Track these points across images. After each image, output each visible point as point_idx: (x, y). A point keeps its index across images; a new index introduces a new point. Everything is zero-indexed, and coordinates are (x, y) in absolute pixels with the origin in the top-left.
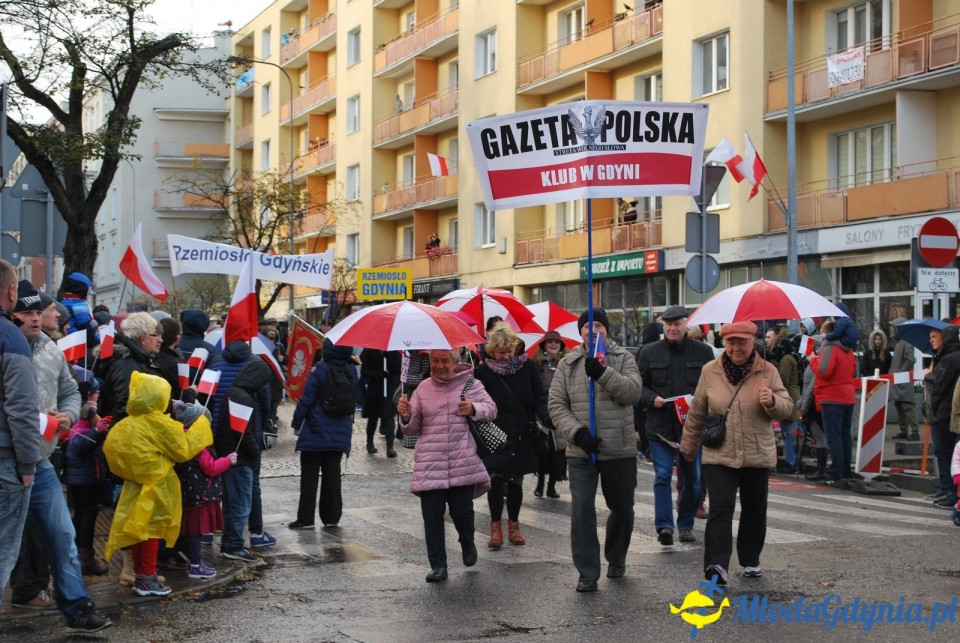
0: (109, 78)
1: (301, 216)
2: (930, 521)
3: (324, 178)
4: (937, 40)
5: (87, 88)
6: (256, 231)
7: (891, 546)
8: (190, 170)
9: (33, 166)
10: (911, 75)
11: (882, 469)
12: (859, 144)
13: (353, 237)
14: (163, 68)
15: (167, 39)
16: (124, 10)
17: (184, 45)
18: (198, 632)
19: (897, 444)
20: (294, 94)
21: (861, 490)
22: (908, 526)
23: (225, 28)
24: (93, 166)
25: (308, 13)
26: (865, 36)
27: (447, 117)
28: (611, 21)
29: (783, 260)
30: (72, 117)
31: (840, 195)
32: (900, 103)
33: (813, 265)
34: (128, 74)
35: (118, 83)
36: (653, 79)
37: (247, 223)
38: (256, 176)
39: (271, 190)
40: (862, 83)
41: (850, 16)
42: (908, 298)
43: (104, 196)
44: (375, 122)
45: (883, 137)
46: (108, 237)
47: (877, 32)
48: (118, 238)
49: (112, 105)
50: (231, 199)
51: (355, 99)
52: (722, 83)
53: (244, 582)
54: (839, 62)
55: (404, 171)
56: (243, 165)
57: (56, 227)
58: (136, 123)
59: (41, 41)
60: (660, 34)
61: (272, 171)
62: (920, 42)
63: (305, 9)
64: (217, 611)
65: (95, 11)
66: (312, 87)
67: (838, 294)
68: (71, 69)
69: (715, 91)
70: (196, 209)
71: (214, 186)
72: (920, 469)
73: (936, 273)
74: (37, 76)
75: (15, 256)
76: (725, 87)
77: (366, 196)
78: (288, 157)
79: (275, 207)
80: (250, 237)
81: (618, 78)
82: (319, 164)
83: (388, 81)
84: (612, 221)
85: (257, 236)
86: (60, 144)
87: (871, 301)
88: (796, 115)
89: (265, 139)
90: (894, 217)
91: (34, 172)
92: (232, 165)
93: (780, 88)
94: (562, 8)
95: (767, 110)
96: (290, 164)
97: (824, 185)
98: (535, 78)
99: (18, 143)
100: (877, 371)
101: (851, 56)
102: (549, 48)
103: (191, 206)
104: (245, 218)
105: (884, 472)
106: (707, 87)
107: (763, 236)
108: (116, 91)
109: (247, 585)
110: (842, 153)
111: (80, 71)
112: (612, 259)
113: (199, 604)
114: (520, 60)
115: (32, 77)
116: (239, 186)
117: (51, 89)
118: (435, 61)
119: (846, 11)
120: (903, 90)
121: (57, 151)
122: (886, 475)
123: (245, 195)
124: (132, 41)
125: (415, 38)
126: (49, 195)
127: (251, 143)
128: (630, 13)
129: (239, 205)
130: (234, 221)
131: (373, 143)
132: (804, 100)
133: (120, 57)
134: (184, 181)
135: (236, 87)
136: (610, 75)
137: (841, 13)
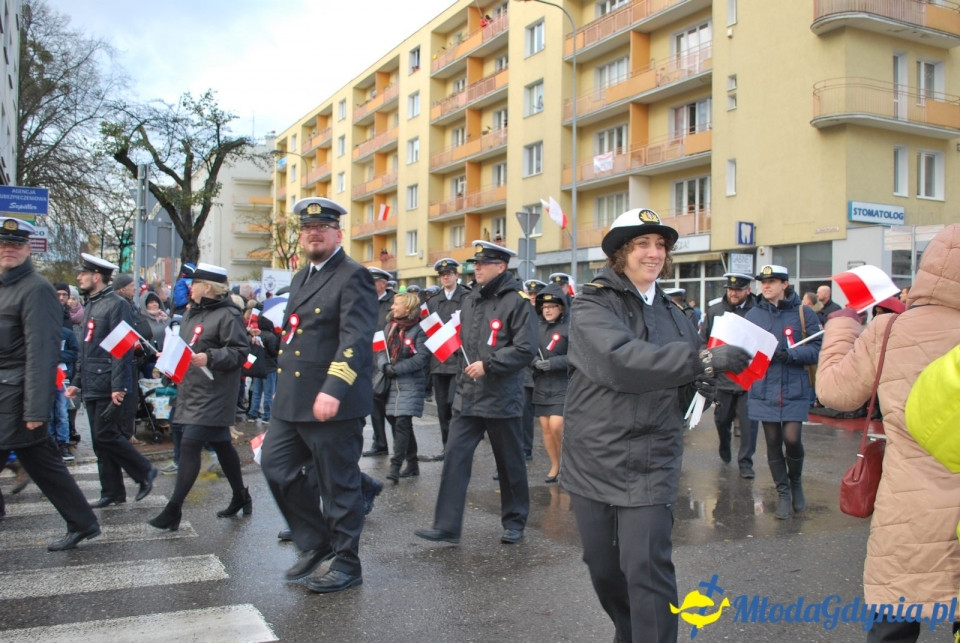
0: (206, 161)
4: (651, 149)
5: (194, 167)
8: (251, 211)
9: (164, 209)
10: (638, 168)
12: (610, 204)
14: (235, 156)
15: (238, 140)
16: (215, 124)
17: (248, 144)
20: (309, 171)
23: (270, 135)
24: (197, 209)
25: (317, 127)
26: (613, 147)
27: (392, 185)
28: (480, 135)
30: (186, 182)
32: (632, 183)
33: (585, 267)
34: (217, 159)
36: (502, 167)
38: (288, 215)
39: (295, 223)
40: (611, 171)
41: (606, 136)
43: (203, 225)
44: (353, 186)
46: (207, 248)
47: (620, 144)
48: (212, 247)
49: (207, 176)
50: (274, 227)
51: (342, 174)
52: (538, 169)
54: (600, 159)
55: (368, 215)
56: (281, 209)
58: (220, 186)
60: (506, 143)
62: (642, 150)
63: (315, 125)
65: (198, 125)
68: (185, 156)
69: (535, 173)
70: (255, 232)
71: (265, 221)
74: (167, 159)
75: (155, 257)
76: (540, 171)
77: (347, 227)
81: (484, 165)
83: (360, 165)
86: (179, 197)
88: (577, 188)
89: (293, 194)
91: (165, 212)
92: (275, 209)
93: (569, 173)
94: (454, 128)
95: (562, 184)
97: (591, 225)
98: (440, 164)
99: (156, 196)
101: (606, 156)
102: (447, 148)
103: (252, 230)
104: (282, 238)
106: (531, 171)
107: (559, 251)
108: (210, 168)
110: (601, 208)
111: (190, 158)
114: (431, 155)
115: (164, 160)
116: (278, 220)
117: (174, 166)
118: (385, 154)
119: (603, 133)
120: (634, 175)
121: (177, 200)
123: (281, 226)
124: (219, 141)
125: (375, 142)
126: (173, 224)
127: (285, 197)
128: (490, 131)
129: (278, 231)
131: (352, 198)
132: (582, 179)
133: (212, 150)
134: (248, 217)
135: (277, 167)
136: (478, 164)
137: (601, 134)
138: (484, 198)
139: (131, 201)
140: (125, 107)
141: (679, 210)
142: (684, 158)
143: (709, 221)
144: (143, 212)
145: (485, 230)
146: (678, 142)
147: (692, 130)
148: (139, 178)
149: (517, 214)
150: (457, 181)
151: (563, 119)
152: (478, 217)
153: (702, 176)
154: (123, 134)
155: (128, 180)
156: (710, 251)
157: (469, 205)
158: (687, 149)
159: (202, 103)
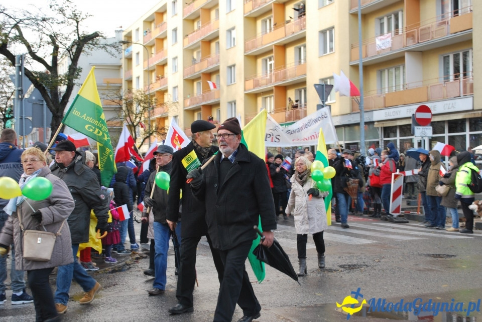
0: (69, 51)
1: (153, 109)
2: (421, 233)
3: (163, 92)
4: (422, 30)
5: (59, 56)
6: (134, 115)
7: (404, 244)
8: (105, 89)
9: (37, 89)
10: (412, 45)
11: (401, 211)
12: (390, 74)
13: (176, 117)
14: (92, 46)
15: (94, 34)
16: (75, 21)
17: (101, 36)
18: (110, 286)
19: (407, 201)
20: (149, 56)
21: (392, 220)
22: (412, 236)
24: (63, 89)
25: (155, 22)
26: (391, 29)
27: (215, 65)
28: (284, 24)
29: (358, 124)
30: (54, 68)
31: (382, 96)
32: (407, 56)
33: (371, 126)
34: (77, 49)
35: (73, 53)
36: (302, 48)
37: (130, 112)
38: (134, 91)
39: (140, 98)
40: (391, 49)
41: (385, 20)
42: (411, 139)
44: (184, 68)
45: (400, 71)
47: (397, 27)
49: (70, 62)
50: (124, 101)
51: (175, 58)
52: (331, 49)
53: (130, 265)
54: (381, 40)
55: (197, 88)
56: (128, 87)
57: (47, 115)
58: (80, 70)
59: (39, 36)
60: (305, 29)
61: (140, 90)
62: (415, 31)
63: (154, 20)
64: (119, 277)
65: (62, 22)
66: (157, 53)
67: (382, 138)
68: (53, 47)
69: (328, 52)
70: (108, 106)
71: (116, 96)
72: (417, 211)
73: (423, 129)
74: (38, 50)
75: (31, 127)
76: (332, 51)
77: (181, 100)
78: (147, 84)
79: (142, 105)
80: (131, 118)
81: (287, 47)
82: (161, 86)
83: (189, 50)
84: (286, 109)
85: (134, 117)
86: (48, 79)
87: (395, 141)
88: (363, 63)
89: (137, 76)
90: (405, 105)
91: (38, 92)
92: (123, 87)
93: (356, 51)
94: (263, 19)
95: (351, 60)
96: (147, 87)
97: (375, 92)
98: (252, 48)
99: (30, 79)
100: (398, 170)
101: (386, 37)
102: (258, 35)
103: (106, 105)
104: (129, 110)
105: (402, 213)
106: (325, 51)
107: (350, 114)
108: (72, 56)
109: (131, 266)
110: (383, 78)
111: (56, 48)
112: (286, 124)
113: (111, 274)
114: (246, 41)
115: (35, 51)
116: (127, 96)
117: (44, 56)
118: (209, 41)
119: (383, 18)
120: (408, 51)
121: (47, 82)
122: (403, 214)
123: (129, 100)
124: (78, 35)
125: (201, 32)
126: (44, 101)
128: (292, 20)
129: (127, 104)
130: (124, 111)
131: (184, 77)
132: (366, 56)
133: (74, 42)
134: (103, 94)
135: (124, 54)
136: (283, 47)
137: (381, 19)
138: (289, 74)
139: (11, 84)
140: (4, 10)
141: (447, 78)
142: (450, 36)
143: (472, 86)
144: (21, 92)
145: (290, 98)
146: (444, 23)
147: (456, 13)
148: (16, 65)
149: (315, 85)
150: (266, 60)
151: (351, 8)
152: (284, 89)
153: (465, 49)
154: (4, 32)
155: (8, 67)
156: (473, 110)
157: (276, 80)
158: (453, 28)
159: (64, 6)
